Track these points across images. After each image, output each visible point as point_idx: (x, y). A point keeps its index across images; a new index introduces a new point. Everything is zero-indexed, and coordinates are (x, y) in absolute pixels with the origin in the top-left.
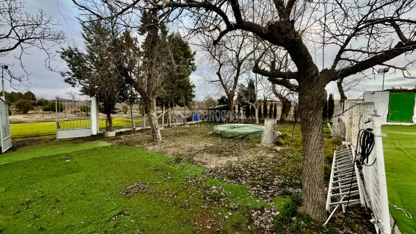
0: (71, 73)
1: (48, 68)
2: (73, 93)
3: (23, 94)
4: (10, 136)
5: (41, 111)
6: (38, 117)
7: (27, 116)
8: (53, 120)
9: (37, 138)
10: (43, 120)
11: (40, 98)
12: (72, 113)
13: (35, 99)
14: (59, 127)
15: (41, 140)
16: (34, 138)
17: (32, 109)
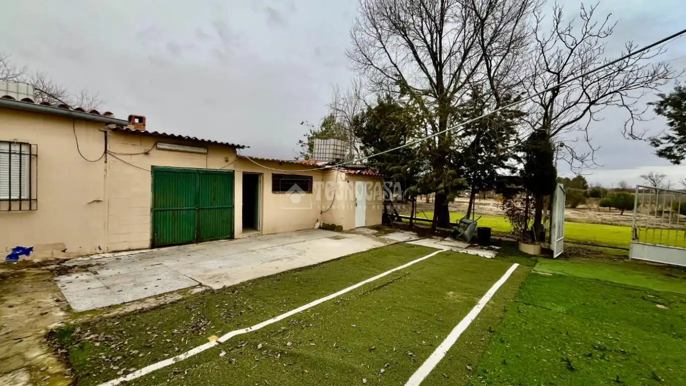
0: (674, 138)
1: (627, 136)
2: (656, 176)
3: (571, 179)
4: (563, 237)
5: (595, 206)
6: (591, 214)
7: (577, 212)
8: (617, 223)
9: (594, 248)
10: (600, 220)
11: (594, 186)
12: (652, 213)
13: (586, 188)
14: (636, 237)
15: (601, 252)
16: (590, 247)
17: (584, 203)
